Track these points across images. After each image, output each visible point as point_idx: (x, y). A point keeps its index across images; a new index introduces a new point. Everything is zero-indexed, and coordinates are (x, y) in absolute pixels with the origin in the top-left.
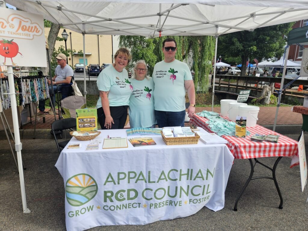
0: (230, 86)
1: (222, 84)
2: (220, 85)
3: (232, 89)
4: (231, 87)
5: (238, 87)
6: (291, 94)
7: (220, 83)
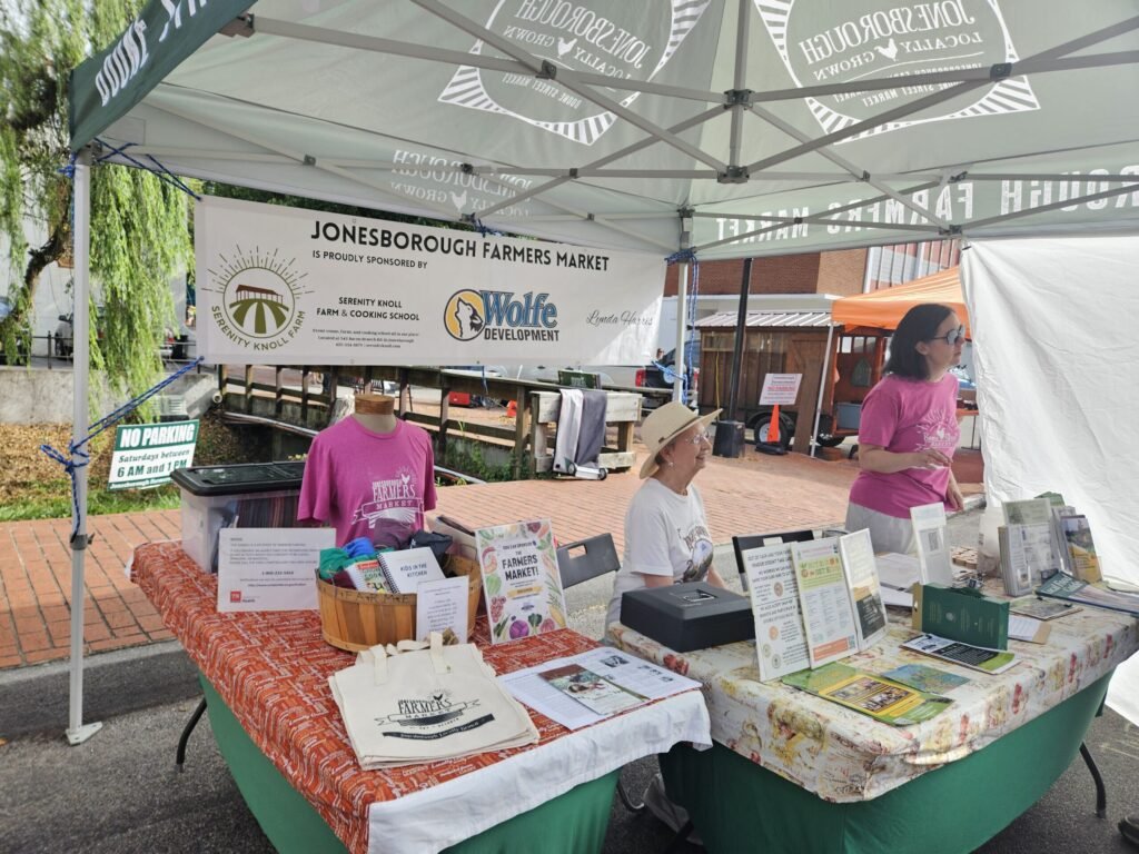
0: (284, 397)
1: (254, 386)
2: (249, 390)
3: (289, 407)
4: (288, 402)
5: (310, 402)
6: (459, 429)
7: (249, 383)
